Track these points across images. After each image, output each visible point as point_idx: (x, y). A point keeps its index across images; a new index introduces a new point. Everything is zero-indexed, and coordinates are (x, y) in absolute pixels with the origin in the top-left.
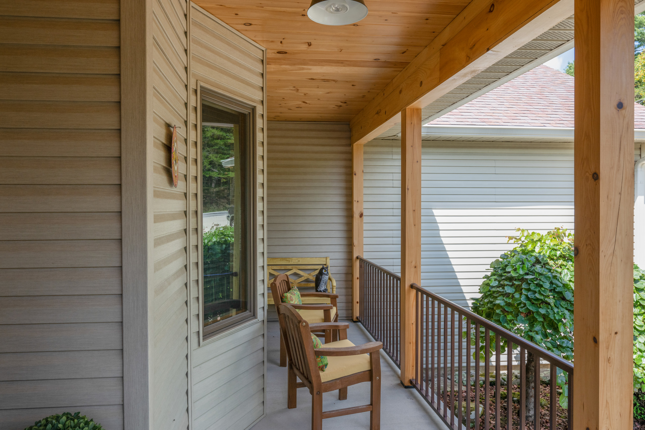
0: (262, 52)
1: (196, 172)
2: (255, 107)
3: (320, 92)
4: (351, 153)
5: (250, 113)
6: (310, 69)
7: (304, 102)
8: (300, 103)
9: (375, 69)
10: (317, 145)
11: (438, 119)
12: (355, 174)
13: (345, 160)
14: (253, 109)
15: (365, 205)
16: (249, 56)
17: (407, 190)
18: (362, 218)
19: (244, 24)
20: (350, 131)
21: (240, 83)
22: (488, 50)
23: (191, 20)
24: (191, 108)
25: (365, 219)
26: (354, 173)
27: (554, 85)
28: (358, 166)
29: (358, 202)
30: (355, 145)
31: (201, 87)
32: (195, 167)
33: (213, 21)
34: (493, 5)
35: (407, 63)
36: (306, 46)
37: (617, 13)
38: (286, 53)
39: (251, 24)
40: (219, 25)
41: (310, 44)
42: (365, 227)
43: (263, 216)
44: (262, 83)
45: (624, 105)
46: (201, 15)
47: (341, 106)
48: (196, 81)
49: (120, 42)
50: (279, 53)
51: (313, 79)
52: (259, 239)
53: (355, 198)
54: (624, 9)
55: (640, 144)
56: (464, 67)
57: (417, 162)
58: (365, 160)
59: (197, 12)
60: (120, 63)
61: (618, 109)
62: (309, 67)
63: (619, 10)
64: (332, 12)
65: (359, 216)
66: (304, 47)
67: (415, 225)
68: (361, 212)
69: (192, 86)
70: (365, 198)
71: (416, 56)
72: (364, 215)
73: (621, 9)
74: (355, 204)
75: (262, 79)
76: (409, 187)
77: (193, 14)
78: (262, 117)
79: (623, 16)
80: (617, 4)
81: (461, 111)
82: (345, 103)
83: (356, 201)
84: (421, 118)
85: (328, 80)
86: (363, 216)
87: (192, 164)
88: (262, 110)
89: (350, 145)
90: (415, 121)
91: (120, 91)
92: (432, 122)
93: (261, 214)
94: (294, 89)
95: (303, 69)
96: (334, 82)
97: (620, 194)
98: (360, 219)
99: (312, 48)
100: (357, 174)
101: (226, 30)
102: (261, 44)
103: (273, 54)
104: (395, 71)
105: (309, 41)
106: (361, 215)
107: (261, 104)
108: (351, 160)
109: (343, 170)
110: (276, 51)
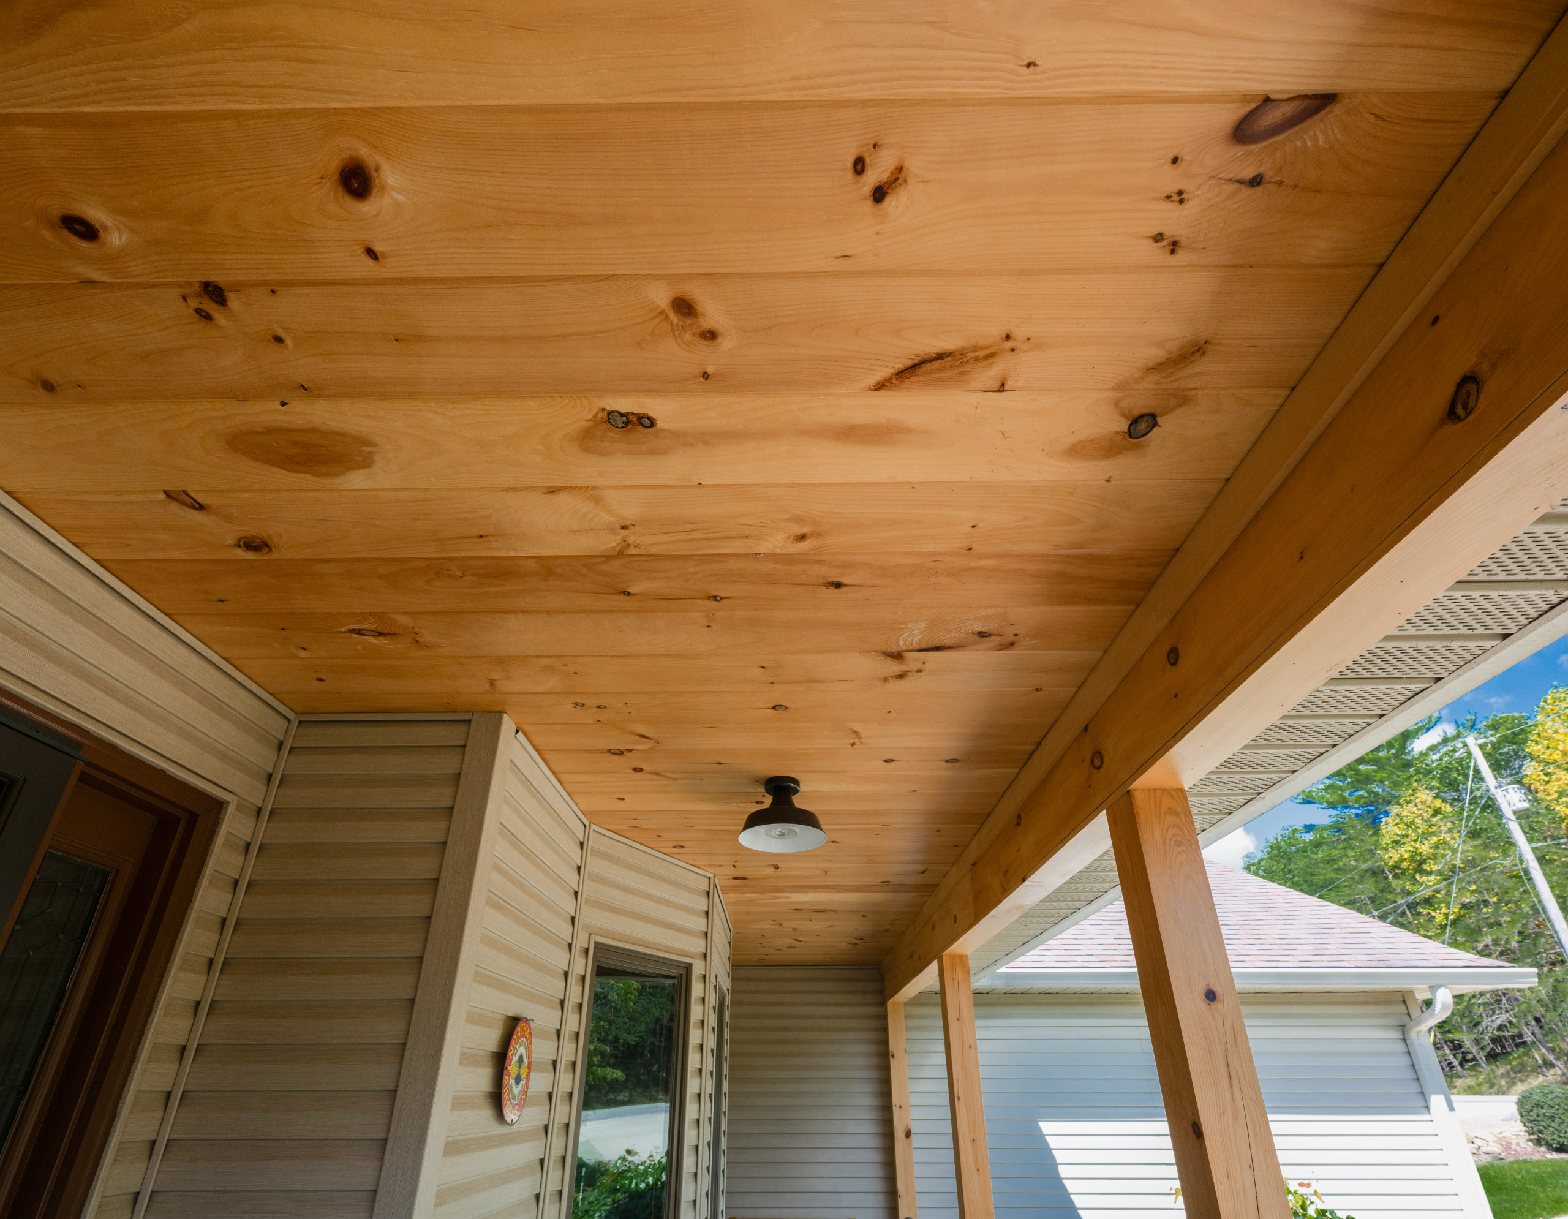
0: (707, 880)
1: (571, 1084)
2: (691, 965)
3: (817, 926)
4: (884, 1017)
5: (681, 975)
6: (789, 897)
7: (796, 940)
8: (791, 941)
9: (890, 894)
10: (829, 1005)
11: (1022, 958)
12: (893, 1056)
13: (876, 1029)
14: (687, 968)
15: (915, 1113)
16: (685, 888)
17: (956, 1100)
18: (910, 1139)
19: (674, 847)
20: (882, 979)
21: (667, 931)
22: (1024, 880)
23: (589, 848)
24: (574, 980)
25: (915, 1140)
26: (891, 1054)
27: (1222, 891)
28: (897, 1041)
29: (900, 1107)
30: (889, 1003)
31: (596, 943)
32: (570, 1076)
33: (626, 846)
34: (1019, 816)
35: (936, 886)
36: (774, 869)
37: (1170, 845)
38: (746, 879)
39: (683, 847)
40: (637, 851)
41: (777, 867)
42: (917, 1156)
43: (695, 1155)
44: (705, 926)
45: (1217, 994)
46: (607, 840)
47: (856, 944)
48: (588, 935)
49: (432, 910)
50: (735, 878)
51: (799, 910)
52: (686, 1202)
53: (896, 1100)
54: (1179, 838)
55: (1401, 993)
56: (1000, 901)
57: (970, 1047)
58: (908, 1029)
59: (603, 837)
60: (426, 940)
61: (1209, 1002)
62: (787, 895)
63: (1171, 840)
64: (774, 837)
65: (904, 1136)
66: (771, 871)
67: (978, 1170)
68: (907, 1127)
69: (581, 942)
70: (914, 1100)
71: (944, 876)
72: (913, 1132)
73: (1174, 839)
74: (896, 1112)
75: (705, 920)
76: (960, 1095)
77: (593, 842)
78: (703, 980)
79: (1180, 849)
80: (1167, 831)
81: (1064, 942)
82: (861, 939)
83: (898, 1106)
84: (968, 972)
85: (822, 911)
86: (912, 1135)
87: (565, 1071)
88: (704, 969)
89: (883, 1004)
90: (959, 975)
91: (418, 984)
92: (1012, 964)
93: (694, 1152)
94: (774, 923)
95: (778, 897)
96: (833, 913)
97: (1252, 1167)
98: (906, 1140)
99: (779, 872)
100: (895, 1056)
101: (647, 855)
102: (706, 869)
103: (727, 881)
104: (922, 896)
105: (774, 863)
106: (908, 1134)
107: (703, 959)
108: (885, 1029)
109: (872, 1048)
110: (730, 877)
